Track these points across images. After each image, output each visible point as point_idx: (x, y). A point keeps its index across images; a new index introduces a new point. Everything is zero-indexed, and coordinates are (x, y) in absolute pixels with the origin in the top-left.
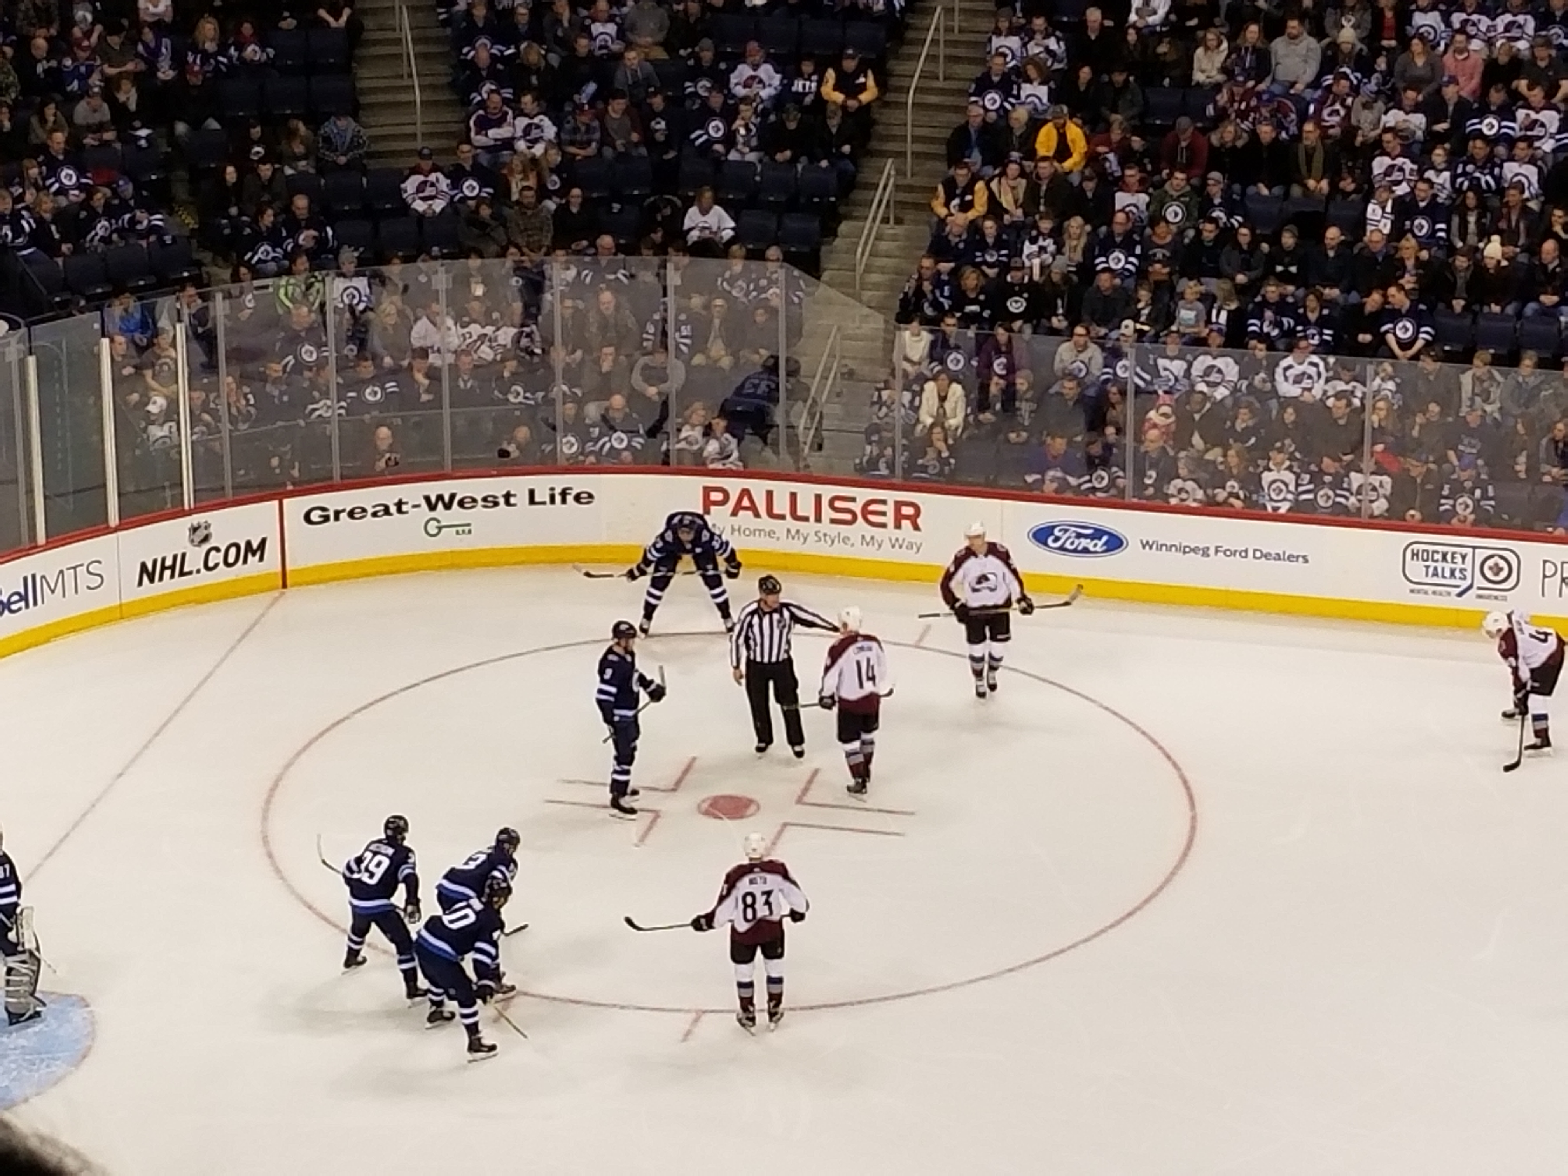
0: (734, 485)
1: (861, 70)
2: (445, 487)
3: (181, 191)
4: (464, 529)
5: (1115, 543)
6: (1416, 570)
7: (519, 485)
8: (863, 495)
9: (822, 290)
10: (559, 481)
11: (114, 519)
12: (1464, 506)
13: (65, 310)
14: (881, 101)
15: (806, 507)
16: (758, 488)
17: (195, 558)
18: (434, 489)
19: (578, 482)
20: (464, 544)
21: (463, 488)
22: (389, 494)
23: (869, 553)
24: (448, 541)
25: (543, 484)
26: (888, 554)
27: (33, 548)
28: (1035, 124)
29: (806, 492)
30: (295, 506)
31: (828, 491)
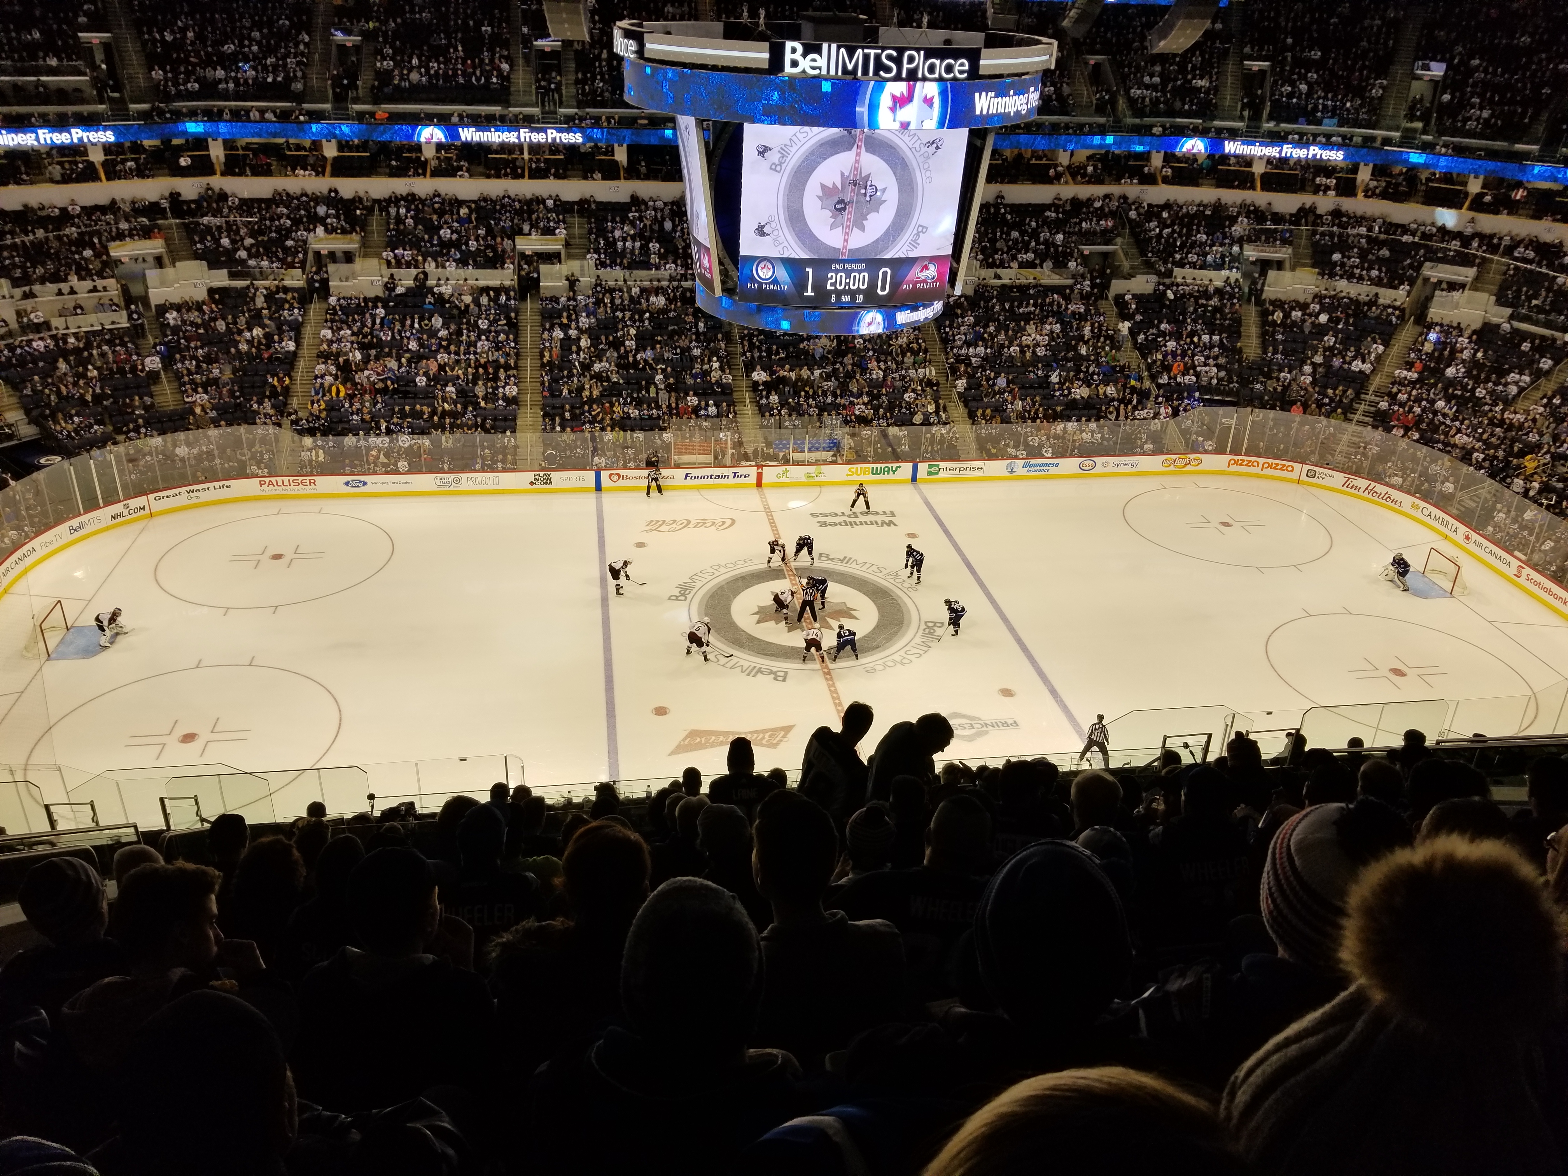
0: (267, 480)
1: (285, 376)
2: (191, 488)
3: (107, 420)
4: (198, 497)
5: (365, 484)
6: (438, 482)
7: (211, 485)
8: (300, 478)
9: (282, 430)
10: (221, 483)
11: (101, 505)
12: (446, 467)
13: (79, 454)
14: (291, 383)
15: (286, 483)
16: (273, 479)
17: (126, 512)
18: (188, 488)
19: (226, 483)
20: (198, 501)
21: (196, 487)
22: (176, 491)
23: (304, 492)
24: (194, 501)
25: (217, 484)
26: (309, 492)
27: (80, 515)
28: (331, 386)
29: (286, 479)
30: (151, 497)
31: (291, 479)
